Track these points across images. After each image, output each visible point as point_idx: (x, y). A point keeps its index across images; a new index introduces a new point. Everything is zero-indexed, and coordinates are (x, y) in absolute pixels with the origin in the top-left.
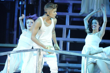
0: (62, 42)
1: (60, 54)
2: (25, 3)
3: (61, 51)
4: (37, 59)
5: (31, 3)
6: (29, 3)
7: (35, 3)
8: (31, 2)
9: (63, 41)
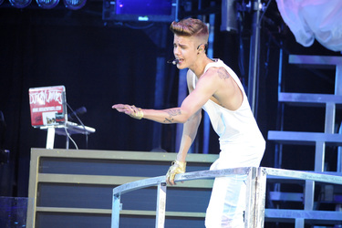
0: (324, 145)
1: (316, 182)
2: (212, 28)
3: (319, 175)
4: (248, 198)
5: (228, 29)
6: (222, 29)
7: (242, 28)
8: (230, 26)
9: (326, 143)
